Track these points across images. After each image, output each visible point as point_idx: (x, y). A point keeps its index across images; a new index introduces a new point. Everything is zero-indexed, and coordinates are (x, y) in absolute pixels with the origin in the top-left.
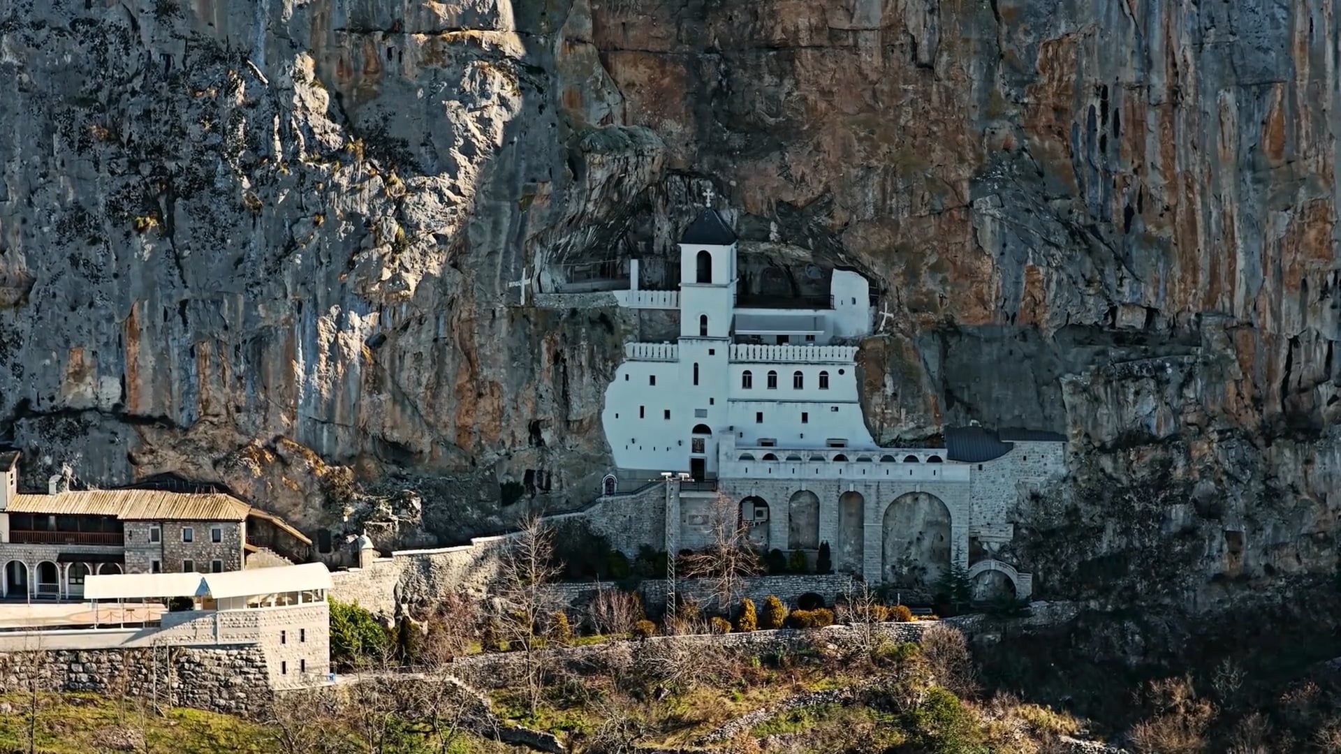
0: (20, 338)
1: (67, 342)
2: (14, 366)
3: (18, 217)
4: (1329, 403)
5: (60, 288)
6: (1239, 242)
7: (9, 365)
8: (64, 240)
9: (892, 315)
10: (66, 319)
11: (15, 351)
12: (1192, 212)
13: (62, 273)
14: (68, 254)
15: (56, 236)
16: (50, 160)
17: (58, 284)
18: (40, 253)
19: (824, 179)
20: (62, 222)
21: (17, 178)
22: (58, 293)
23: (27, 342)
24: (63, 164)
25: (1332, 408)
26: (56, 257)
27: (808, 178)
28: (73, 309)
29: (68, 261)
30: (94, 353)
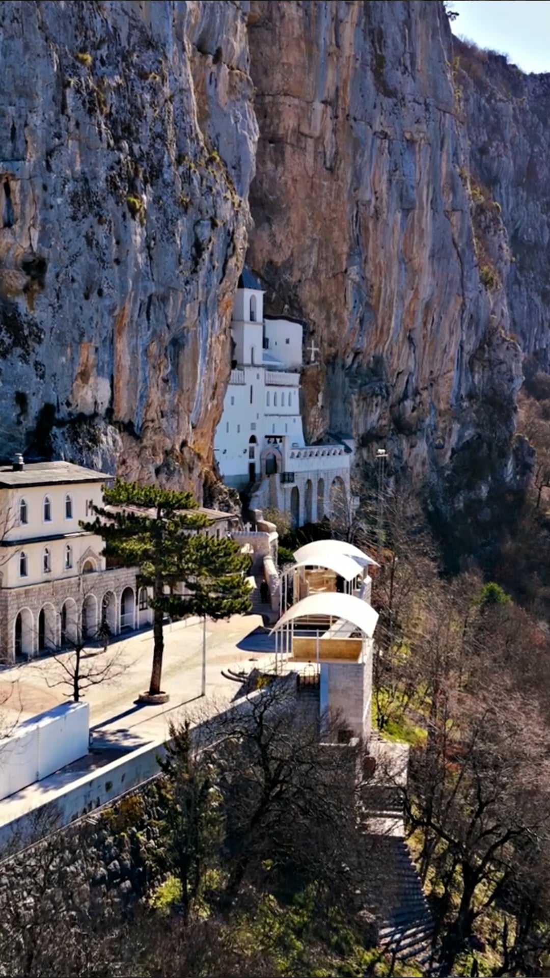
0: (41, 331)
1: (82, 335)
2: (37, 364)
3: (39, 182)
4: (413, 411)
5: (78, 271)
6: (394, 309)
7: (32, 363)
8: (80, 216)
9: (318, 349)
10: (81, 308)
11: (36, 346)
12: (380, 289)
13: (78, 254)
14: (83, 233)
15: (70, 210)
16: (63, 119)
17: (77, 266)
18: (57, 228)
19: (291, 246)
20: (76, 194)
21: (39, 132)
22: (76, 277)
23: (48, 334)
24: (77, 125)
25: (415, 413)
26: (71, 234)
27: (283, 245)
28: (87, 297)
29: (84, 240)
30: (97, 349)
